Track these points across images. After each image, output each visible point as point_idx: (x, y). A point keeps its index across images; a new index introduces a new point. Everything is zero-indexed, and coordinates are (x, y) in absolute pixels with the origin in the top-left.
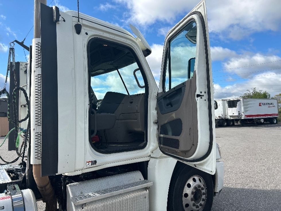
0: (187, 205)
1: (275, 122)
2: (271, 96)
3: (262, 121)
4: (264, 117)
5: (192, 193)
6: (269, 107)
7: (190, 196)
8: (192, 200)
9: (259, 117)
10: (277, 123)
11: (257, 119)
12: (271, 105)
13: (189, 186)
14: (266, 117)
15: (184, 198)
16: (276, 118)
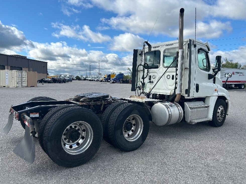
0: (218, 116)
1: (243, 87)
2: (242, 67)
3: (233, 86)
4: (235, 83)
5: (221, 112)
6: (240, 75)
7: (220, 113)
8: (220, 114)
9: (231, 83)
10: (244, 88)
11: (229, 85)
12: (242, 74)
13: (220, 109)
14: (237, 83)
15: (217, 114)
16: (244, 84)
